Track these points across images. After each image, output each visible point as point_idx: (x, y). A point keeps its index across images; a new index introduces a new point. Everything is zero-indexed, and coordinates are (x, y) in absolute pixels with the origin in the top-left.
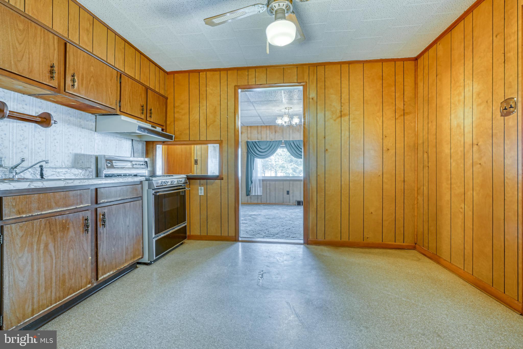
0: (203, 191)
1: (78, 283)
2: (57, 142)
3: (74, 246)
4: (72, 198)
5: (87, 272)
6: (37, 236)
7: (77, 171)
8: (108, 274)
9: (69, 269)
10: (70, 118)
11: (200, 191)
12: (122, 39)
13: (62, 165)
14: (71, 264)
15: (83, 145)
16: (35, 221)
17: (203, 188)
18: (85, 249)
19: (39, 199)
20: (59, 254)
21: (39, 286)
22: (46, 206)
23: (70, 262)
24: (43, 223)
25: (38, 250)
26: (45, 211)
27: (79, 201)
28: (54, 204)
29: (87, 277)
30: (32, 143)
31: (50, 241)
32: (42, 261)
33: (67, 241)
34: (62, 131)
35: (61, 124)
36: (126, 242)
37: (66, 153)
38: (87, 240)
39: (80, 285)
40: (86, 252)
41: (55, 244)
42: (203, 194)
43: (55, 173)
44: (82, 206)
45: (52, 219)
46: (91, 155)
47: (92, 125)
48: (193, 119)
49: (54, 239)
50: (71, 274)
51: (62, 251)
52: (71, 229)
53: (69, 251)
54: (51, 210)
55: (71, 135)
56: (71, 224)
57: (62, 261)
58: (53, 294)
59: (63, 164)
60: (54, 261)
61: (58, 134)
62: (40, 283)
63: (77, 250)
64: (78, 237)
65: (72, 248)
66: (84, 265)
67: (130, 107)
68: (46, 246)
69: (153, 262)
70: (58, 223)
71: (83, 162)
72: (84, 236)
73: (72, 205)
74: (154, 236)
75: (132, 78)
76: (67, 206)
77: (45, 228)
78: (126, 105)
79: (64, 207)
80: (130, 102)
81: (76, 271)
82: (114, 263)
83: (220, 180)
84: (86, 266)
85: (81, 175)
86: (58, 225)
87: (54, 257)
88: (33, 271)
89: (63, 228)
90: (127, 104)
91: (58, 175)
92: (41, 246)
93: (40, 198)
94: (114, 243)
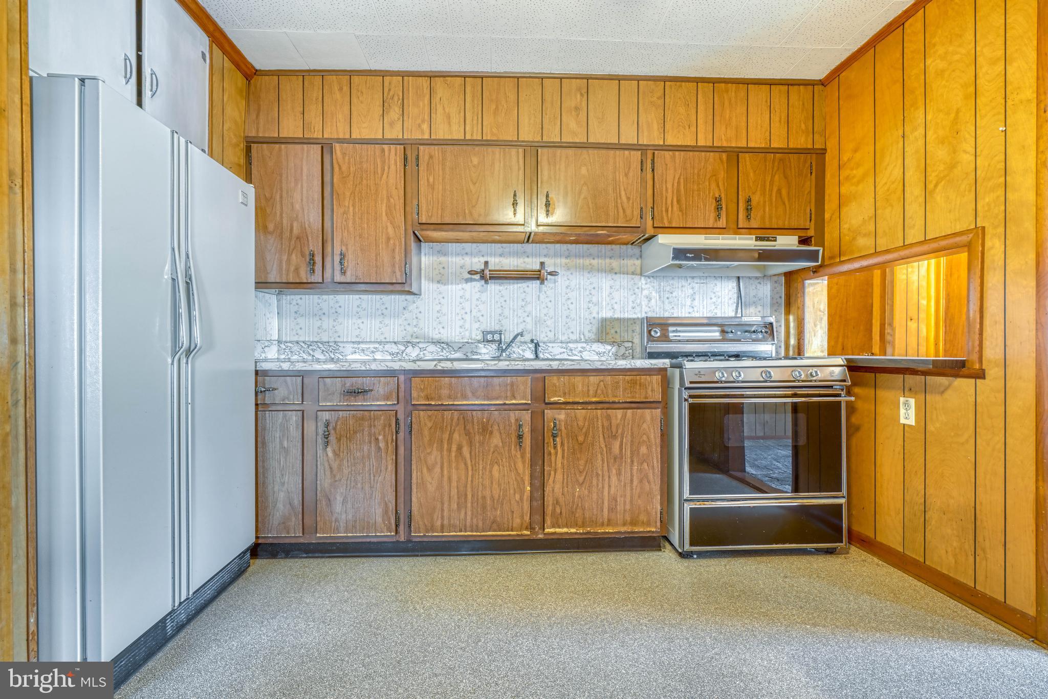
0: (912, 412)
1: (506, 519)
2: (572, 303)
3: (501, 461)
4: (498, 388)
5: (522, 509)
6: (448, 433)
7: (603, 347)
8: (565, 530)
9: (491, 492)
10: (592, 261)
11: (902, 411)
12: (654, 81)
13: (580, 337)
14: (495, 486)
15: (616, 303)
16: (445, 412)
17: (912, 401)
18: (521, 470)
19: (450, 384)
20: (477, 465)
21: (450, 497)
22: (459, 395)
23: (494, 483)
24: (456, 417)
25: (449, 450)
26: (457, 401)
27: (509, 394)
28: (470, 394)
29: (522, 517)
30: (536, 309)
31: (464, 443)
32: (453, 467)
33: (489, 451)
34: (580, 284)
35: (577, 273)
36: (610, 486)
37: (586, 319)
38: (523, 457)
39: (510, 525)
40: (522, 476)
41: (471, 449)
42: (912, 421)
43: (565, 350)
44: (514, 402)
45: (467, 414)
46: (634, 319)
47: (634, 264)
48: (886, 183)
49: (471, 442)
50: (495, 501)
51: (481, 462)
52: (496, 434)
53: (492, 465)
54: (466, 401)
55: (594, 288)
56: (496, 427)
57: (482, 478)
58: (469, 518)
59: (582, 337)
60: (470, 473)
61: (573, 291)
62: (452, 495)
63: (505, 469)
64: (506, 448)
65: (496, 462)
66: (517, 497)
67: (681, 210)
68: (460, 448)
69: (695, 556)
70: (475, 421)
71: (616, 332)
72: (518, 450)
73: (497, 399)
74: (686, 495)
75: (686, 149)
76: (488, 399)
77: (458, 425)
78: (667, 211)
79: (484, 400)
80: (678, 201)
81: (503, 499)
82: (579, 514)
83: (974, 380)
84: (521, 499)
85: (610, 354)
86: (475, 423)
87: (470, 468)
88: (442, 476)
89: (484, 430)
90: (670, 209)
91: (570, 354)
92: (453, 446)
93: (452, 383)
94: (581, 479)
